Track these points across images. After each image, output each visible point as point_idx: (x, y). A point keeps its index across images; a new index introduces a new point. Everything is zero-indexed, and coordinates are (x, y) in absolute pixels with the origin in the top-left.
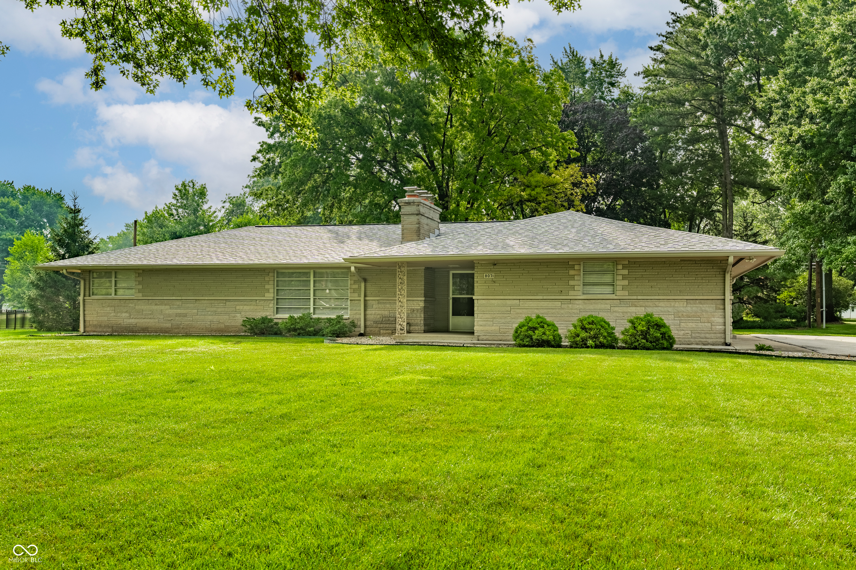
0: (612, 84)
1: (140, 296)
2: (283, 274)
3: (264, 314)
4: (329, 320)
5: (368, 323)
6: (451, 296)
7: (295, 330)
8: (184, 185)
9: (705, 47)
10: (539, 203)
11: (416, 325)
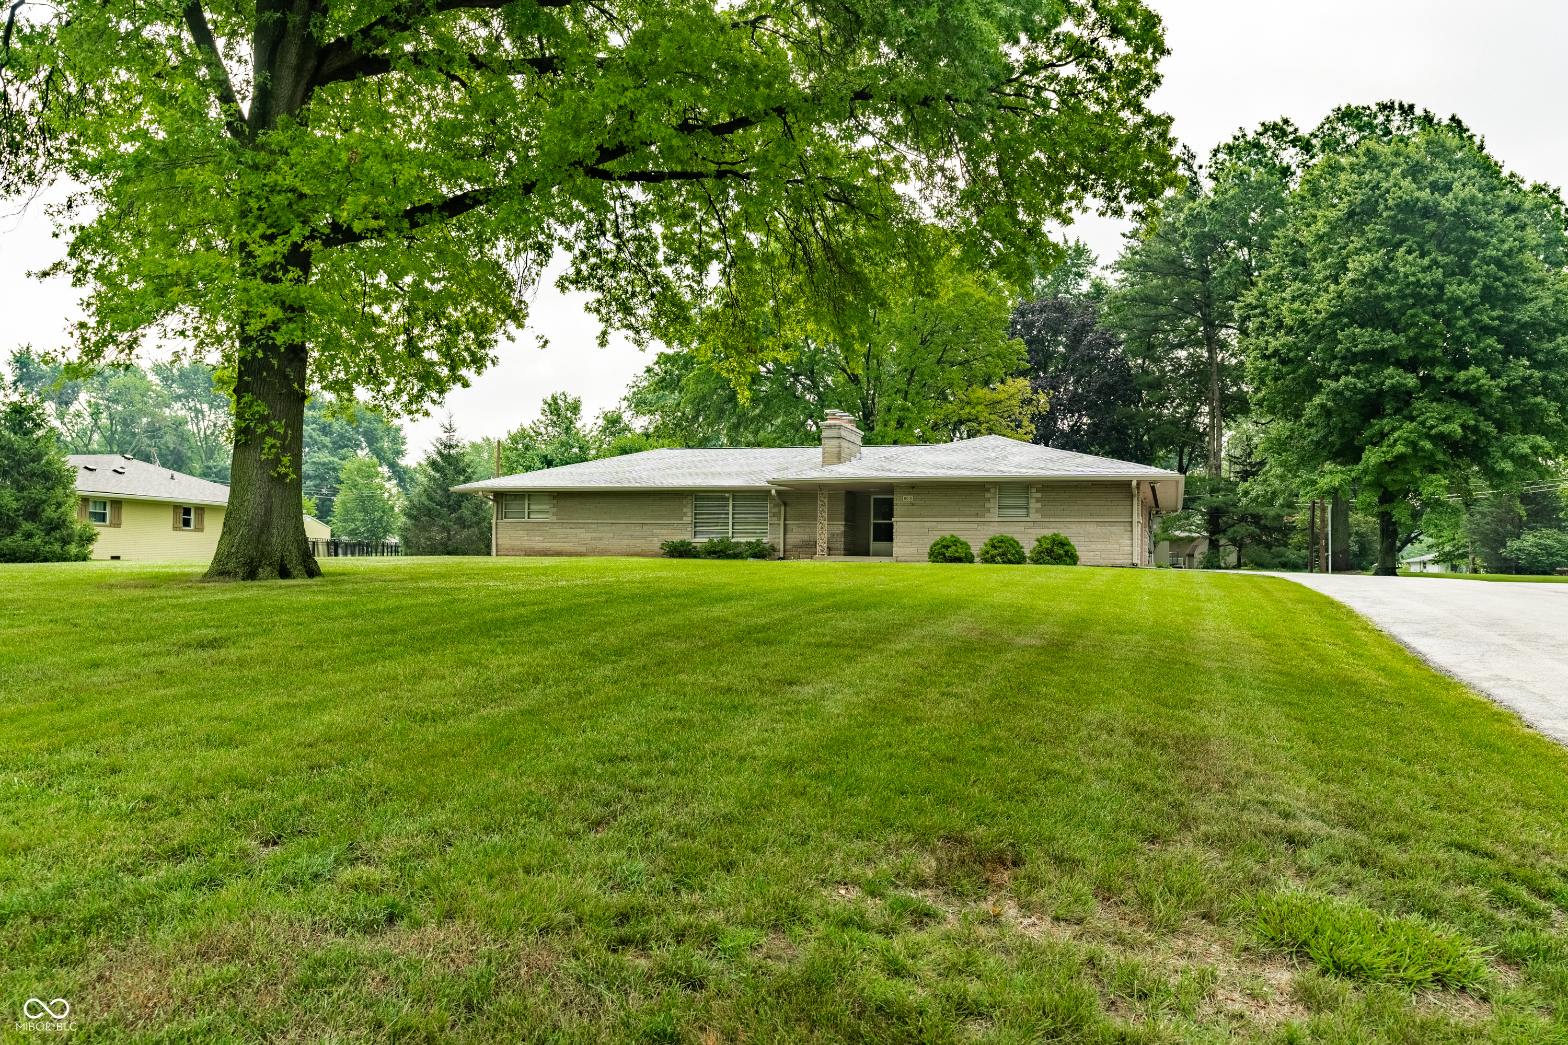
0: (1081, 276)
1: (554, 519)
2: (702, 498)
3: (683, 538)
4: (749, 543)
5: (788, 547)
6: (872, 521)
7: (715, 553)
8: (554, 399)
9: (1184, 236)
10: (980, 424)
11: (837, 549)
